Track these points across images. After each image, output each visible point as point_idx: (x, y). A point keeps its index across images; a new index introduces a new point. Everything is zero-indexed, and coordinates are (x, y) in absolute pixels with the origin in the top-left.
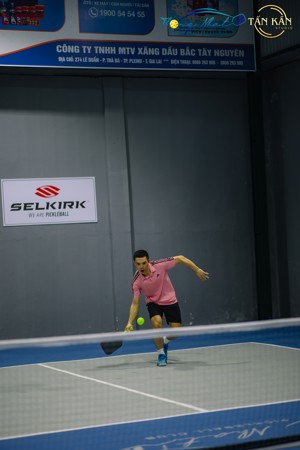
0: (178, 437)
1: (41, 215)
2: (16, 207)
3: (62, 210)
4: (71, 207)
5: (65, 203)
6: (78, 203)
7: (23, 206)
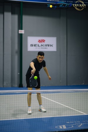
0: (77, 123)
1: (39, 48)
2: (32, 45)
3: (46, 47)
4: (48, 46)
5: (47, 45)
6: (51, 45)
7: (34, 45)
